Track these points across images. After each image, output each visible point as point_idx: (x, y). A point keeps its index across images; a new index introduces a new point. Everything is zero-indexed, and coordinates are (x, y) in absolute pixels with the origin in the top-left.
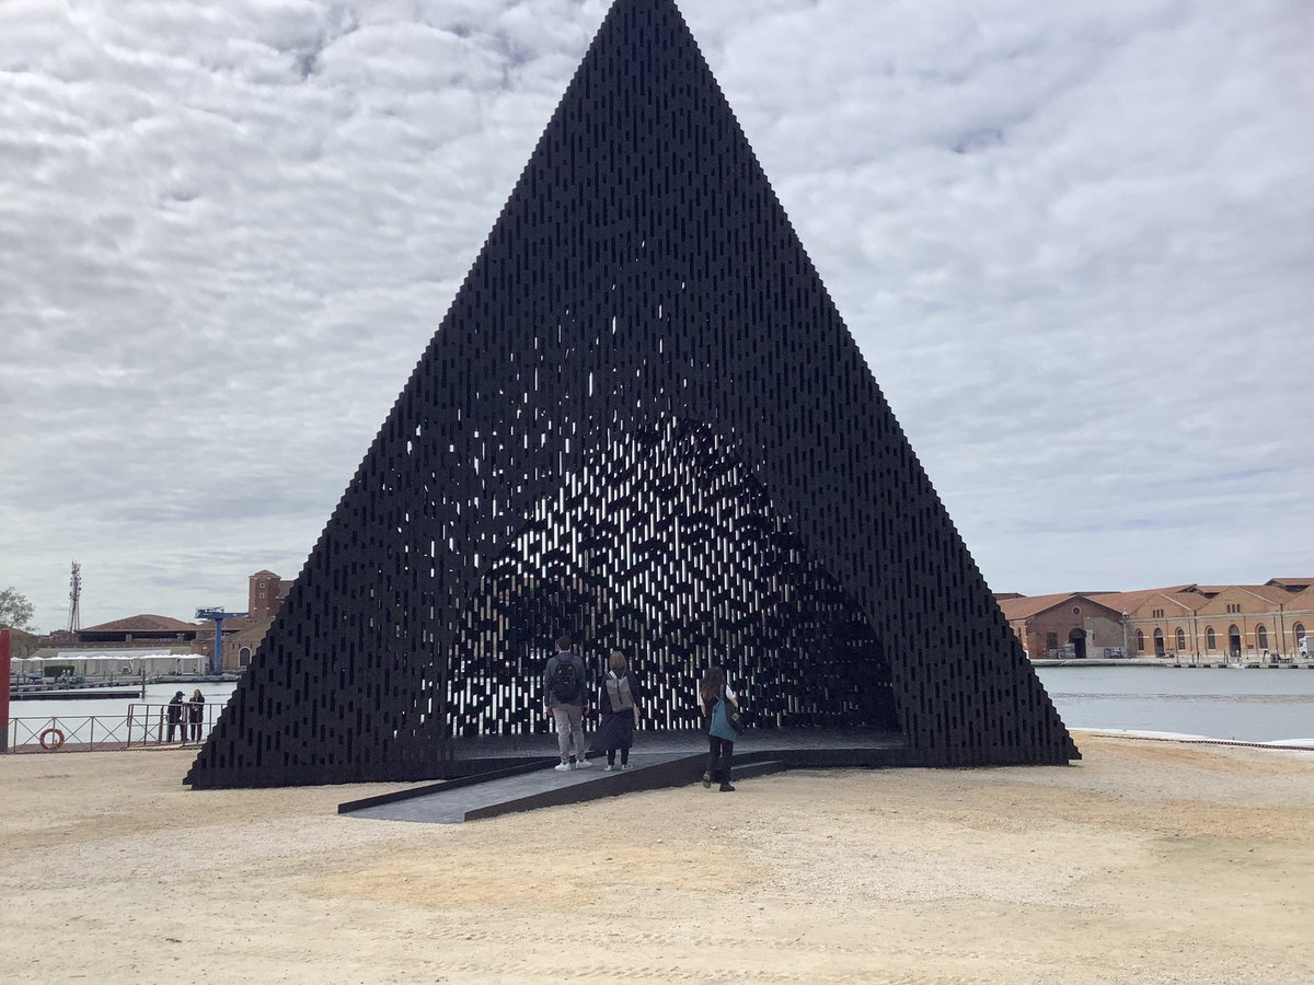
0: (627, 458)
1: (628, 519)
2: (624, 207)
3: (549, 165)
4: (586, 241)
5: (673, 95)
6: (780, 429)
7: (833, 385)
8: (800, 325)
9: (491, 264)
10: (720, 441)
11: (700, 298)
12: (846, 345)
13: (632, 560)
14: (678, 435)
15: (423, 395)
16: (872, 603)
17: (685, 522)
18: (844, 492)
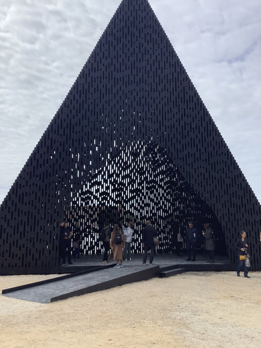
0: (128, 161)
1: (129, 181)
2: (127, 66)
3: (101, 51)
4: (113, 78)
5: (145, 28)
6: (183, 146)
7: (202, 130)
8: (190, 109)
9: (79, 85)
10: (159, 156)
11: (154, 99)
12: (207, 115)
13: (130, 195)
14: (145, 154)
15: (54, 131)
16: (217, 209)
17: (148, 183)
18: (206, 169)
